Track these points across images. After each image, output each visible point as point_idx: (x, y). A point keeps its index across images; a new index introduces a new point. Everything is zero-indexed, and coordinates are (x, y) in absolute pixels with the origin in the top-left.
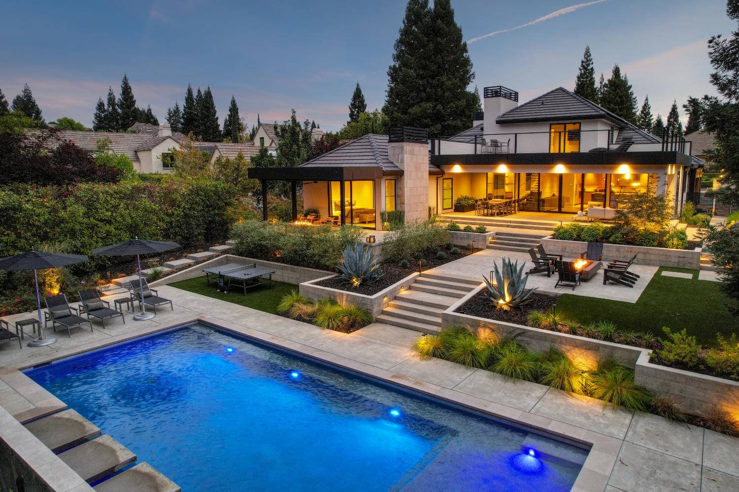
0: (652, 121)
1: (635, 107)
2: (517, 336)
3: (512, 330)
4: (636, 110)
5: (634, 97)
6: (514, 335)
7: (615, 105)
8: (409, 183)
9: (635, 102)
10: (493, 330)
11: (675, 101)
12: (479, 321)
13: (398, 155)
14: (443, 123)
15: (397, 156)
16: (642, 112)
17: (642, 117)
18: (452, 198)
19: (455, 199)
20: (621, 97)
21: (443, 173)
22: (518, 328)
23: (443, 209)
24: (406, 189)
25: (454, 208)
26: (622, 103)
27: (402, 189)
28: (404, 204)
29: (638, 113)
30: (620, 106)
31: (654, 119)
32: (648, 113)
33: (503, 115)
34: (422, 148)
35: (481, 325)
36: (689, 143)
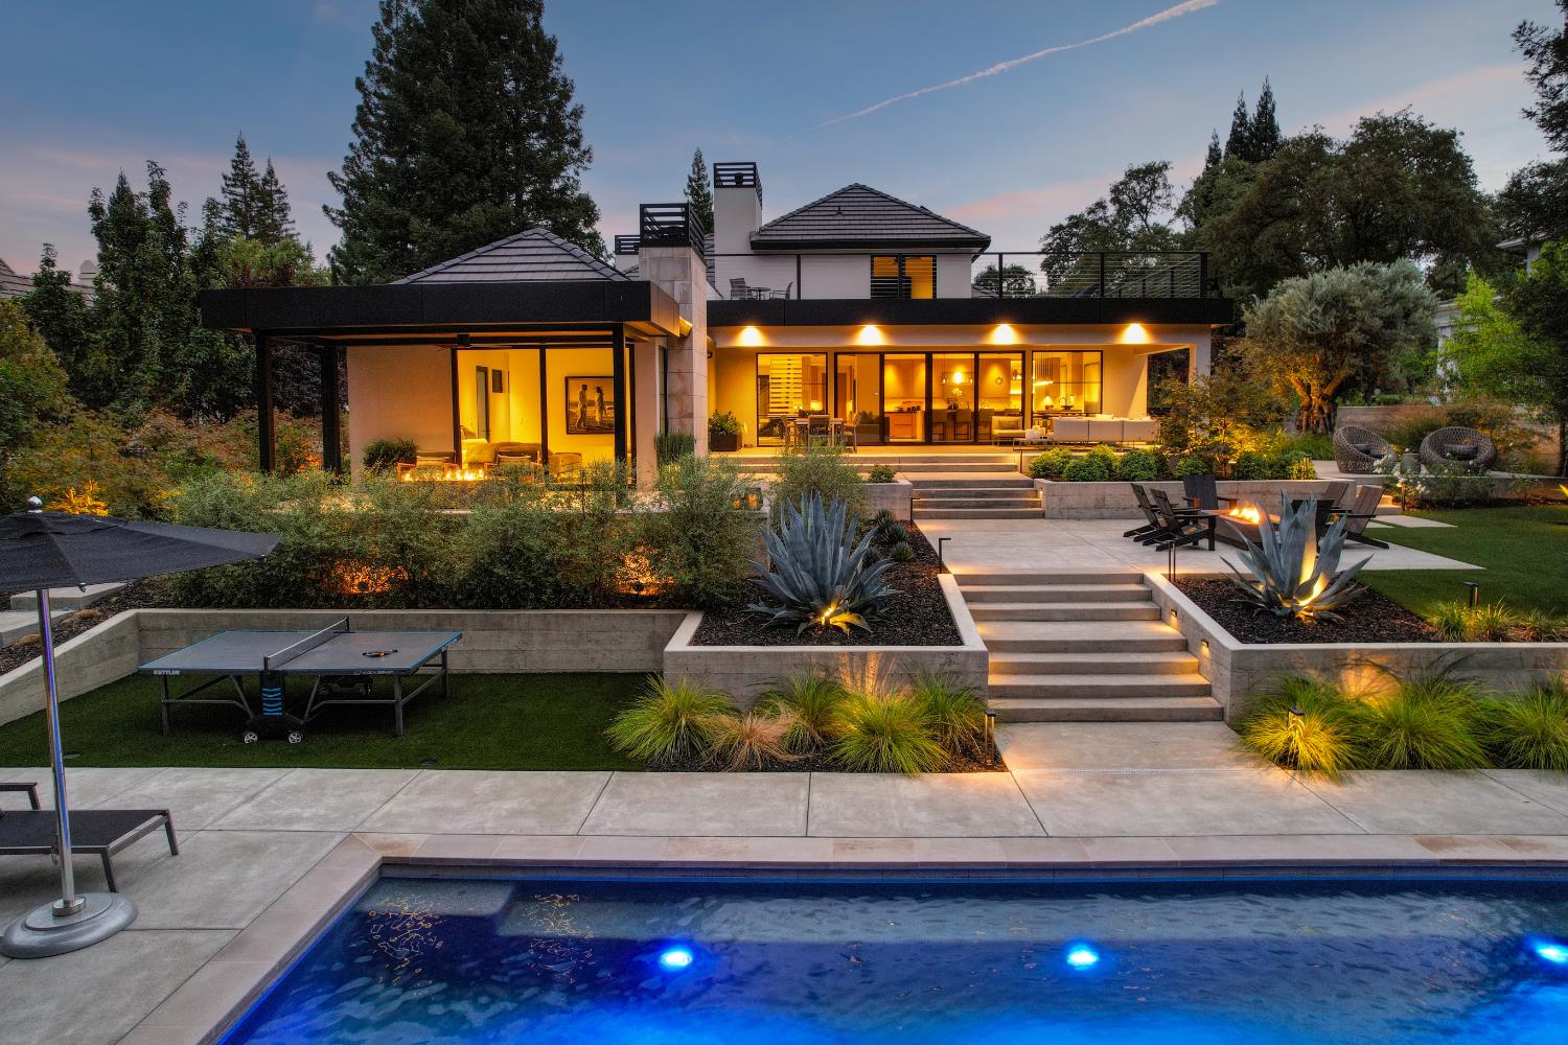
2: (1449, 669)
3: (1434, 657)
6: (1440, 670)
10: (1383, 669)
12: (1343, 651)
22: (1451, 650)
27: (685, 375)
28: (691, 416)
33: (761, 231)
35: (1348, 661)
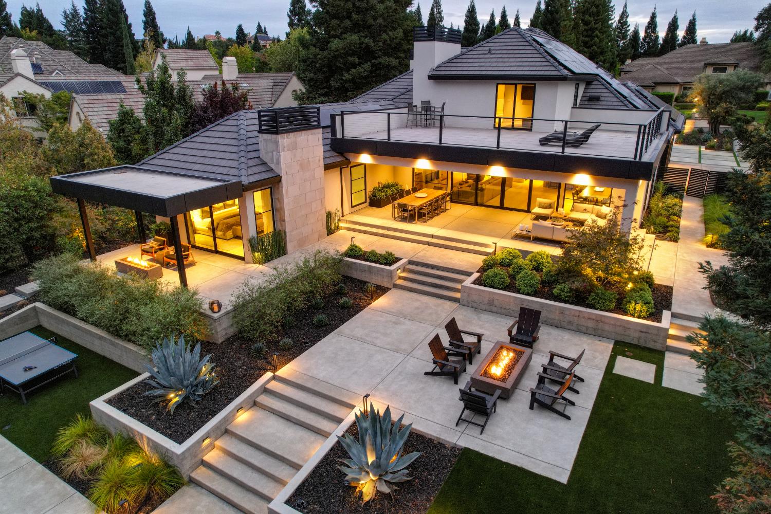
0: (629, 33)
1: (612, 17)
4: (612, 21)
5: (611, 5)
7: (590, 16)
8: (289, 191)
9: (612, 11)
11: (655, 9)
13: (272, 152)
14: (373, 61)
15: (270, 154)
16: (619, 22)
17: (618, 28)
18: (366, 189)
19: (370, 189)
20: (597, 7)
21: (347, 162)
23: (352, 207)
24: (286, 201)
25: (368, 200)
26: (598, 14)
27: (280, 200)
28: (284, 221)
29: (614, 26)
30: (596, 18)
31: (632, 29)
32: (626, 23)
33: (438, 67)
34: (310, 137)
36: (668, 113)
